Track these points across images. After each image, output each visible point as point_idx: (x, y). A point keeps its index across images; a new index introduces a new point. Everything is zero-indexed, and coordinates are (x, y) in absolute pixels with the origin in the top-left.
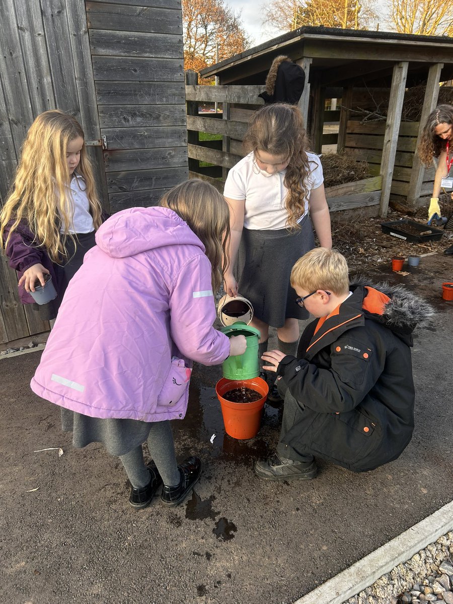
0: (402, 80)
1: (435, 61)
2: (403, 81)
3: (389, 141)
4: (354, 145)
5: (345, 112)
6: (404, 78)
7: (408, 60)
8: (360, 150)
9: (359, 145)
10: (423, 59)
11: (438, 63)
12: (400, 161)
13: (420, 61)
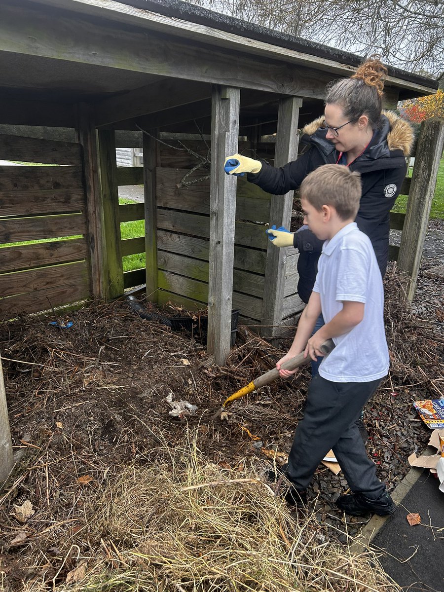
0: (231, 125)
1: (288, 92)
2: (233, 127)
3: (219, 242)
4: (171, 228)
5: (151, 173)
6: (235, 122)
7: (238, 85)
8: (181, 236)
9: (178, 228)
10: (268, 87)
11: (292, 96)
12: (243, 262)
13: (261, 89)
